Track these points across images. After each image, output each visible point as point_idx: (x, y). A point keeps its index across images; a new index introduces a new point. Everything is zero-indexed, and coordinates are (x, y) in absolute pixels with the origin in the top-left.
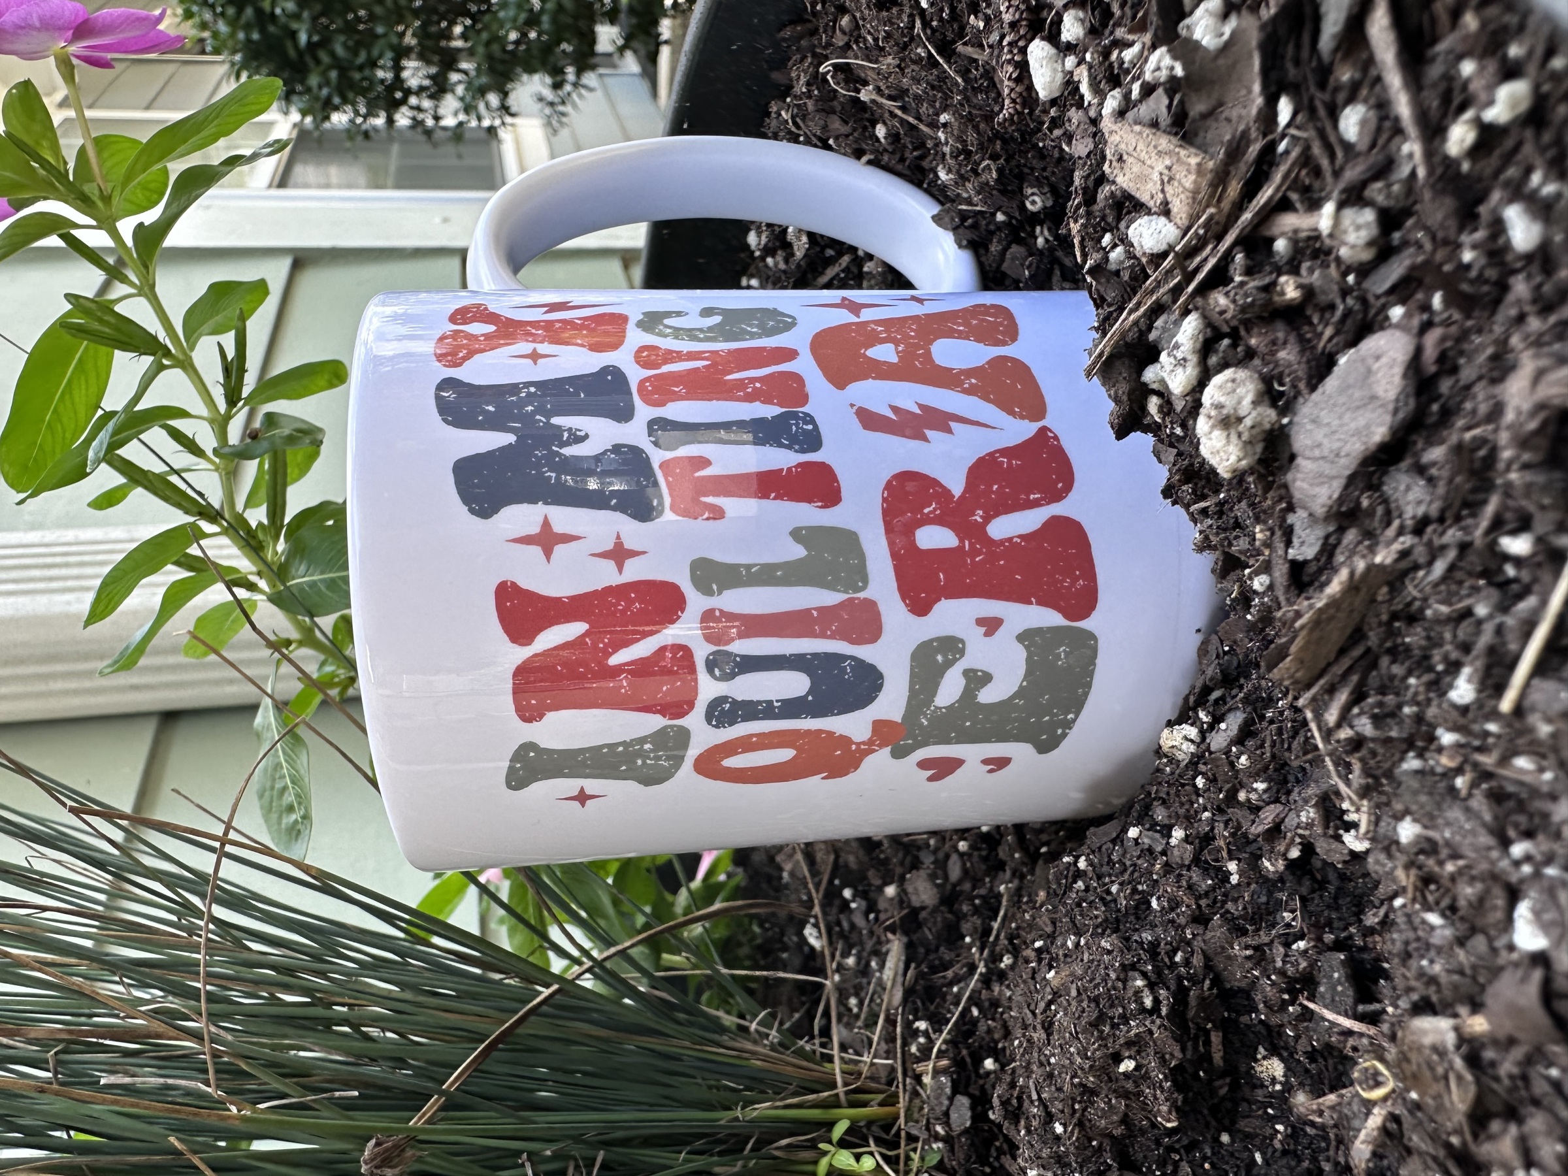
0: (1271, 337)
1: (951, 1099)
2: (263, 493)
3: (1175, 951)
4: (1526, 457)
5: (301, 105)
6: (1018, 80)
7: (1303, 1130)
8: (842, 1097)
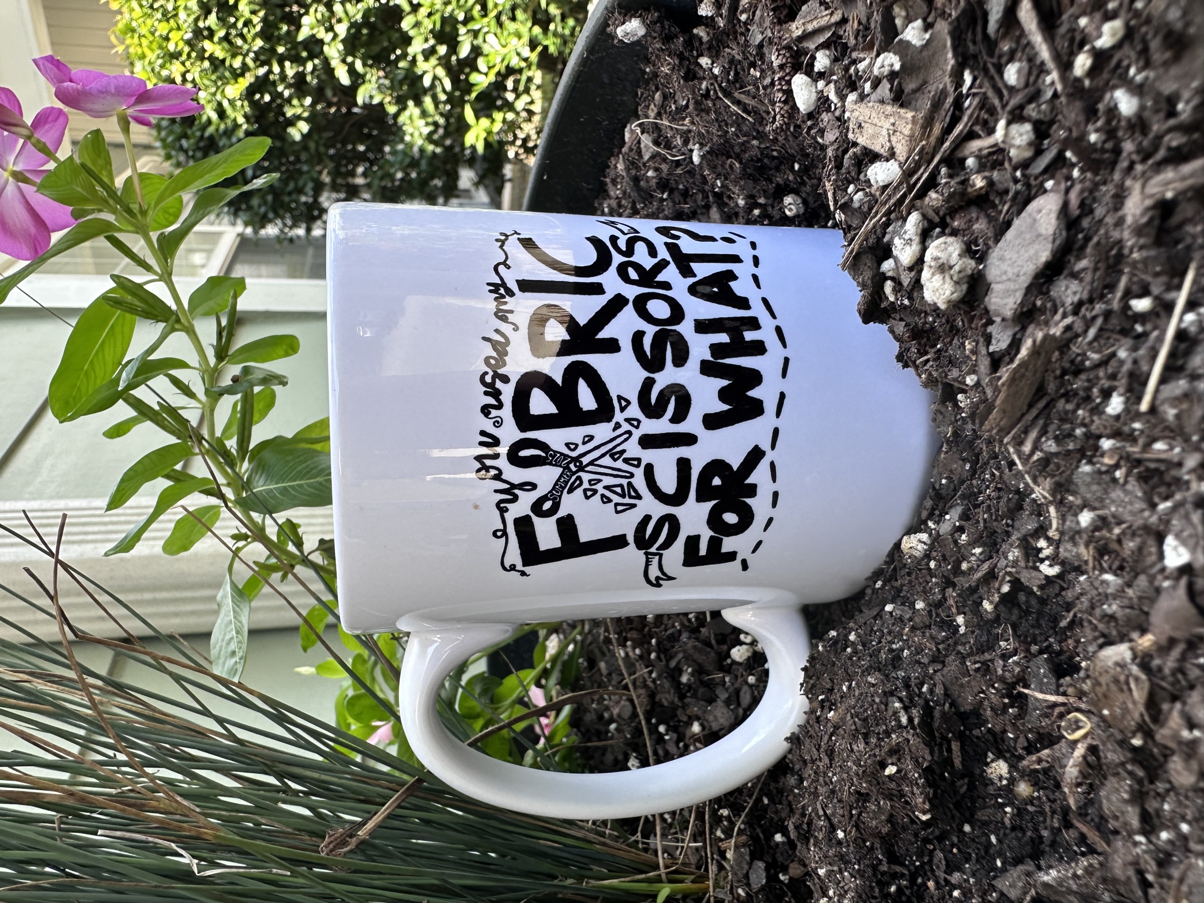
0: (968, 217)
1: (750, 865)
2: (235, 429)
3: (922, 684)
4: (1142, 241)
5: (245, 218)
6: (785, 102)
7: (1026, 810)
8: (664, 877)
